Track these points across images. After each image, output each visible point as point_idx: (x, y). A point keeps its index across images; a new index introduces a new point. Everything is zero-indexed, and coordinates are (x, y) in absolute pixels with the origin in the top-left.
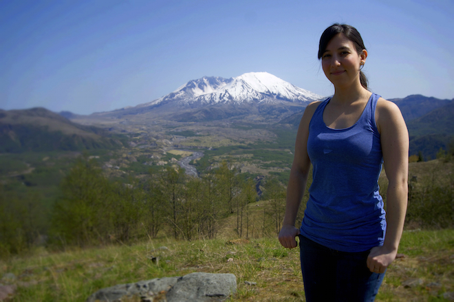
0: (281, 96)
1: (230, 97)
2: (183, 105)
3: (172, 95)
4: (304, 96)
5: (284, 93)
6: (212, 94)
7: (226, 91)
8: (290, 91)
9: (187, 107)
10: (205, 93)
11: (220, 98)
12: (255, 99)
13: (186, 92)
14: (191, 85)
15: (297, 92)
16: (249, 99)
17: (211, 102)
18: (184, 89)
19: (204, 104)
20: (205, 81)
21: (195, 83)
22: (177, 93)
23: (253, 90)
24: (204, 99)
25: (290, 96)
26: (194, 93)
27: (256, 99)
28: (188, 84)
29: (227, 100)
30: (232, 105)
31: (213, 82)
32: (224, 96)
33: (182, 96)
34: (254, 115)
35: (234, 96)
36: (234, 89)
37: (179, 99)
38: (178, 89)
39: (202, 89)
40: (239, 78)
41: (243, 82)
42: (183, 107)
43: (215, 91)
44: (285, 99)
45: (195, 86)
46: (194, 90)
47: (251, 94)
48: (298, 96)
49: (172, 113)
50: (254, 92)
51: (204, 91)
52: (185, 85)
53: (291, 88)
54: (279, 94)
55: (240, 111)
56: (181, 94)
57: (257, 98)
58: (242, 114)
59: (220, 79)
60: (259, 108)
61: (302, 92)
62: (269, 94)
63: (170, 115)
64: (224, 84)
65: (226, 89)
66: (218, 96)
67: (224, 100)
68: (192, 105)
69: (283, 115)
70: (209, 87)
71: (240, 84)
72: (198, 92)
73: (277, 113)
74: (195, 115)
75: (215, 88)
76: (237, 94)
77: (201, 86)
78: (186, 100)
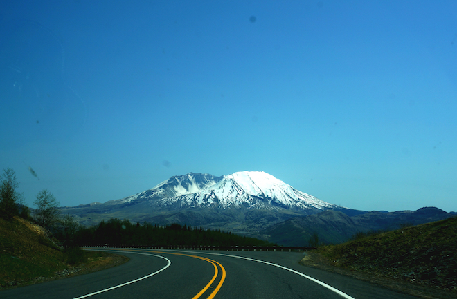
0: (277, 202)
1: (216, 200)
2: (160, 206)
3: (150, 192)
4: (304, 203)
5: (280, 198)
6: (195, 195)
7: (212, 192)
8: (288, 195)
9: (163, 208)
10: (188, 193)
11: (204, 200)
12: (244, 204)
13: (166, 190)
14: (173, 182)
15: (296, 198)
16: (237, 203)
17: (192, 204)
18: (164, 187)
19: (184, 206)
20: (191, 177)
21: (178, 180)
22: (156, 191)
23: (244, 192)
24: (185, 200)
25: (287, 201)
26: (175, 192)
27: (246, 203)
28: (169, 181)
29: (212, 202)
30: (216, 209)
31: (201, 180)
32: (209, 198)
33: (161, 195)
34: (237, 223)
35: (220, 198)
36: (221, 189)
37: (156, 198)
38: (157, 186)
39: (186, 187)
40: (230, 177)
41: (234, 182)
42: (159, 208)
43: (201, 191)
44: (281, 205)
45: (178, 183)
46: (176, 189)
47: (241, 197)
48: (296, 202)
49: (144, 214)
50: (245, 194)
51: (188, 190)
52: (166, 182)
53: (290, 192)
54: (275, 199)
55: (222, 216)
56: (160, 192)
57: (248, 202)
58: (224, 220)
59: (209, 177)
60: (246, 214)
61: (304, 196)
62: (263, 198)
63: (141, 217)
64: (214, 183)
65: (213, 189)
66: (202, 197)
67: (209, 203)
68: (169, 206)
69: (271, 223)
70: (194, 185)
71: (229, 184)
72: (180, 191)
73: (265, 221)
74: (167, 219)
75: (201, 187)
76: (225, 196)
77: (186, 184)
78: (164, 200)
